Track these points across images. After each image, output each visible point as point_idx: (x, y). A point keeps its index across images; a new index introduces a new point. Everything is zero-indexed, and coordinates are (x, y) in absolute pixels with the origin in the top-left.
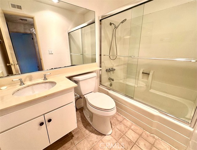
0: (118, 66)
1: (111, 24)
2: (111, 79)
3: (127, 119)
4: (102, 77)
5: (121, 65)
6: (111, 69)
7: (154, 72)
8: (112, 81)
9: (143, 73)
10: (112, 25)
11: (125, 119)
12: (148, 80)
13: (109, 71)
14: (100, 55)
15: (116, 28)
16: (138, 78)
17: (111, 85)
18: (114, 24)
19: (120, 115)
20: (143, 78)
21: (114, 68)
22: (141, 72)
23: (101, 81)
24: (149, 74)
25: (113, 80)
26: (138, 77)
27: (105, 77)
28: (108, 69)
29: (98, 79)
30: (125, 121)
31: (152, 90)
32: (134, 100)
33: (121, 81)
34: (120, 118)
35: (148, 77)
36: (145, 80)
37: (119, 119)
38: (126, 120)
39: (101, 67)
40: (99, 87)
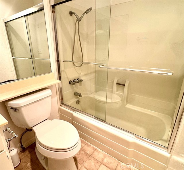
0: (86, 75)
1: (71, 13)
2: (77, 95)
3: (99, 150)
4: (64, 93)
5: (90, 73)
6: (76, 79)
7: (130, 82)
8: (79, 97)
9: (117, 84)
10: (73, 14)
11: (96, 149)
12: (123, 93)
13: (73, 83)
14: (58, 61)
15: (79, 20)
16: (112, 91)
17: (78, 102)
18: (75, 14)
19: (90, 146)
20: (117, 91)
21: (82, 78)
22: (115, 83)
23: (62, 99)
24: (124, 85)
25: (80, 95)
26: (112, 88)
27: (68, 92)
28: (73, 81)
29: (58, 96)
30: (96, 153)
31: (128, 105)
32: (107, 123)
33: (92, 96)
34: (89, 150)
35: (124, 89)
36: (120, 93)
37: (88, 152)
38: (97, 151)
39: (60, 78)
40: (60, 108)
